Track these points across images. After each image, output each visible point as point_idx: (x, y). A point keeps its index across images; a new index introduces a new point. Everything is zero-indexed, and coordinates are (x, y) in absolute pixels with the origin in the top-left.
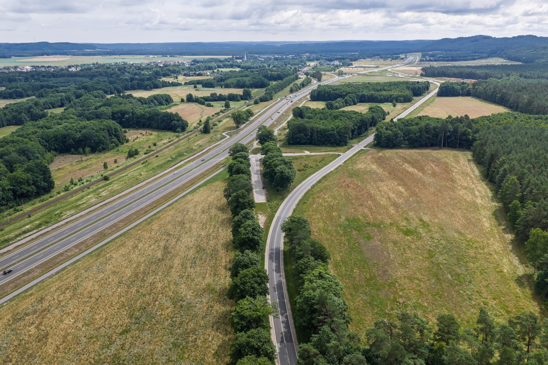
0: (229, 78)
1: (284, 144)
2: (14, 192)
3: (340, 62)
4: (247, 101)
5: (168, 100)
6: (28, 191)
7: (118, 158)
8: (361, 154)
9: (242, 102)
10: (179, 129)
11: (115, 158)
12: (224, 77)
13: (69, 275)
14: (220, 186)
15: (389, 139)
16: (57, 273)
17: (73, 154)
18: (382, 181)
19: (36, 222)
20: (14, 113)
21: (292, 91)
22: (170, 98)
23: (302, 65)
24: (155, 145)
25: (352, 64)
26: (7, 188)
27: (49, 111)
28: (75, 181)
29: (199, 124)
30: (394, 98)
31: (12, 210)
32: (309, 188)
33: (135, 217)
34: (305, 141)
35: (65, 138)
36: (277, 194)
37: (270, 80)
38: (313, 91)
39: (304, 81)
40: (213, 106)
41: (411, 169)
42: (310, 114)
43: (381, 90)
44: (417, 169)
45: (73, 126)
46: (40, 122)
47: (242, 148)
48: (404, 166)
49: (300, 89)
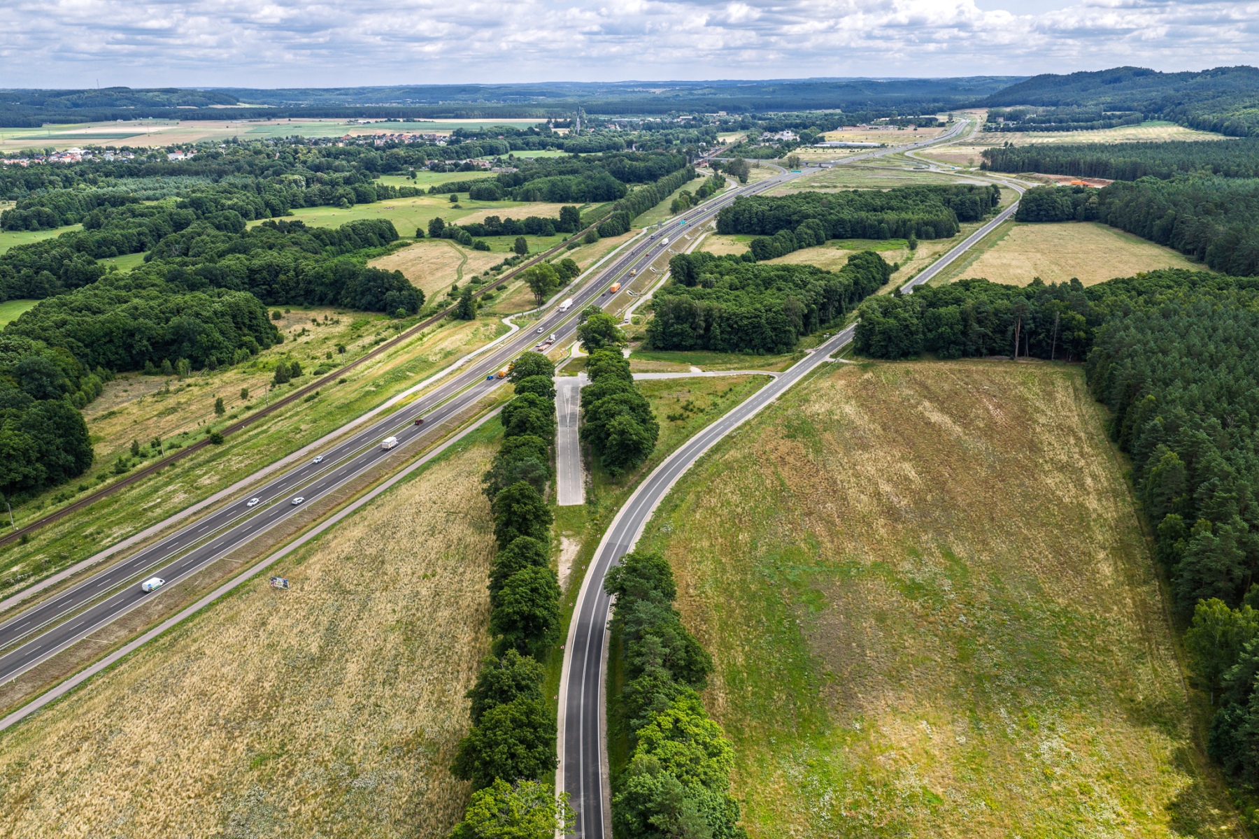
0: (532, 176)
1: (644, 348)
3: (796, 133)
4: (569, 236)
5: (384, 237)
6: (26, 477)
7: (253, 386)
8: (822, 374)
9: (558, 238)
10: (401, 310)
11: (245, 386)
12: (521, 175)
13: (96, 701)
14: (482, 458)
15: (890, 338)
16: (69, 694)
17: (149, 373)
18: (865, 447)
19: (38, 558)
20: (25, 271)
21: (675, 209)
22: (391, 229)
23: (708, 142)
24: (342, 350)
25: (822, 139)
27: (107, 263)
28: (145, 446)
29: (452, 295)
30: (911, 228)
32: (690, 465)
33: (271, 542)
34: (691, 342)
35: (132, 335)
36: (613, 484)
37: (629, 181)
38: (725, 211)
39: (705, 186)
40: (488, 249)
41: (936, 417)
42: (708, 275)
43: (882, 209)
44: (951, 415)
45: (151, 308)
46: (78, 296)
47: (538, 364)
48: (920, 408)
49: (696, 204)
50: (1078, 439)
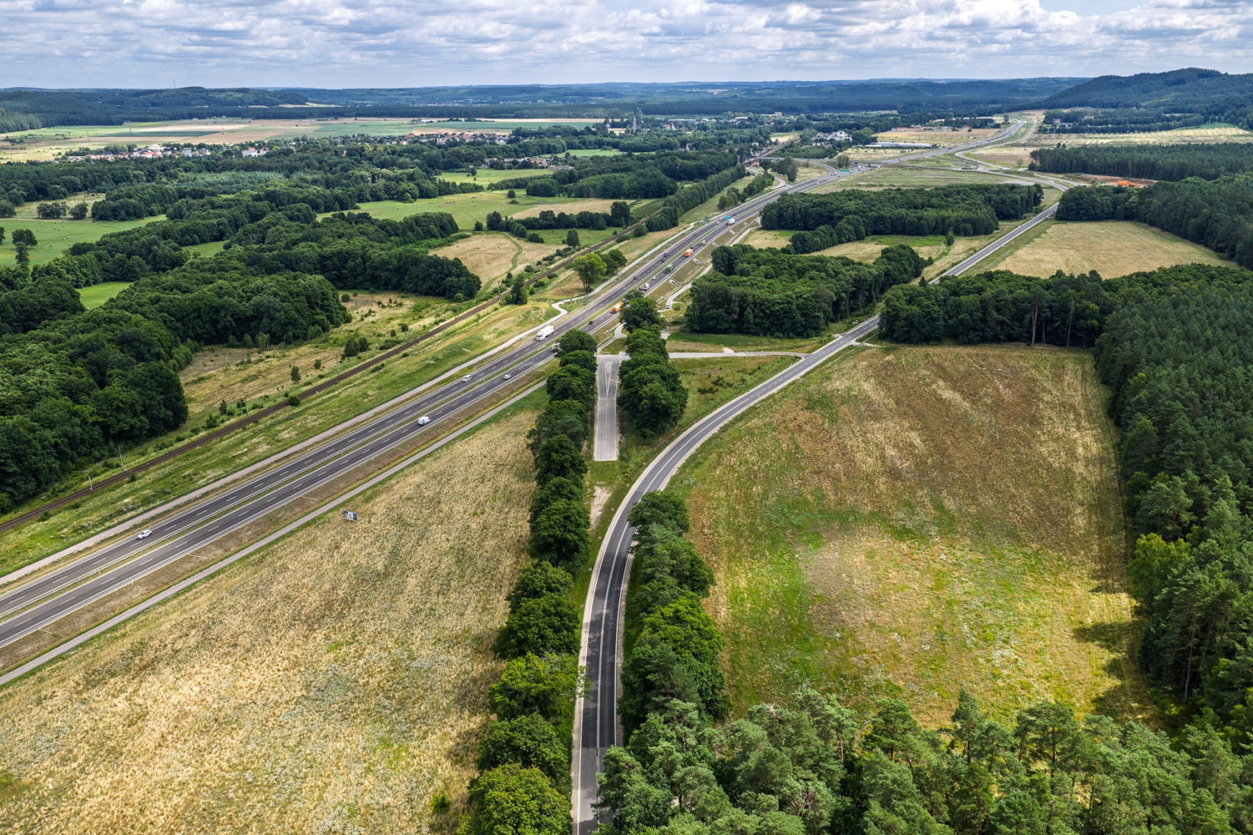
0: (587, 174)
1: (682, 331)
2: (105, 428)
3: (849, 133)
4: (619, 230)
5: (446, 229)
6: (132, 427)
7: (324, 358)
8: (847, 356)
9: (609, 232)
10: (460, 295)
11: (318, 358)
12: (576, 173)
13: (200, 600)
14: (527, 420)
15: (912, 324)
16: (178, 594)
17: (232, 346)
18: (877, 417)
19: (145, 492)
20: (118, 256)
21: (723, 206)
22: (451, 221)
23: (760, 142)
24: (405, 329)
25: (874, 140)
26: (90, 420)
27: (192, 250)
28: (231, 406)
29: (506, 283)
30: (950, 225)
31: (100, 464)
32: (715, 430)
33: (342, 485)
34: (726, 325)
35: (217, 311)
36: (644, 444)
37: (680, 179)
38: (769, 208)
39: (753, 184)
40: (541, 241)
41: (947, 394)
42: (746, 265)
43: (923, 206)
44: (962, 393)
45: (235, 288)
46: (169, 278)
47: (582, 342)
48: (934, 386)
49: (743, 201)
50: (1078, 415)
